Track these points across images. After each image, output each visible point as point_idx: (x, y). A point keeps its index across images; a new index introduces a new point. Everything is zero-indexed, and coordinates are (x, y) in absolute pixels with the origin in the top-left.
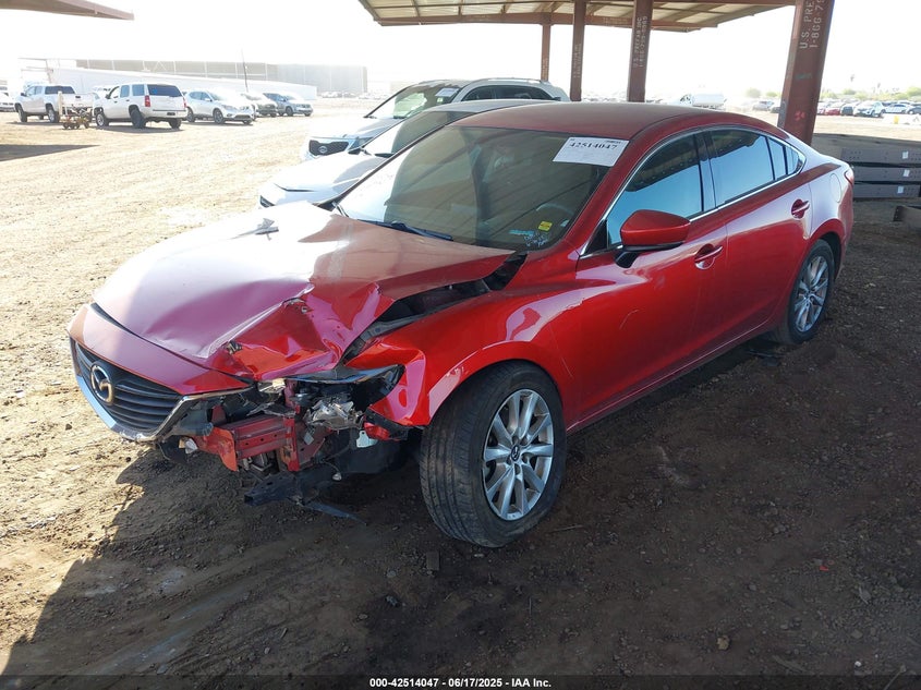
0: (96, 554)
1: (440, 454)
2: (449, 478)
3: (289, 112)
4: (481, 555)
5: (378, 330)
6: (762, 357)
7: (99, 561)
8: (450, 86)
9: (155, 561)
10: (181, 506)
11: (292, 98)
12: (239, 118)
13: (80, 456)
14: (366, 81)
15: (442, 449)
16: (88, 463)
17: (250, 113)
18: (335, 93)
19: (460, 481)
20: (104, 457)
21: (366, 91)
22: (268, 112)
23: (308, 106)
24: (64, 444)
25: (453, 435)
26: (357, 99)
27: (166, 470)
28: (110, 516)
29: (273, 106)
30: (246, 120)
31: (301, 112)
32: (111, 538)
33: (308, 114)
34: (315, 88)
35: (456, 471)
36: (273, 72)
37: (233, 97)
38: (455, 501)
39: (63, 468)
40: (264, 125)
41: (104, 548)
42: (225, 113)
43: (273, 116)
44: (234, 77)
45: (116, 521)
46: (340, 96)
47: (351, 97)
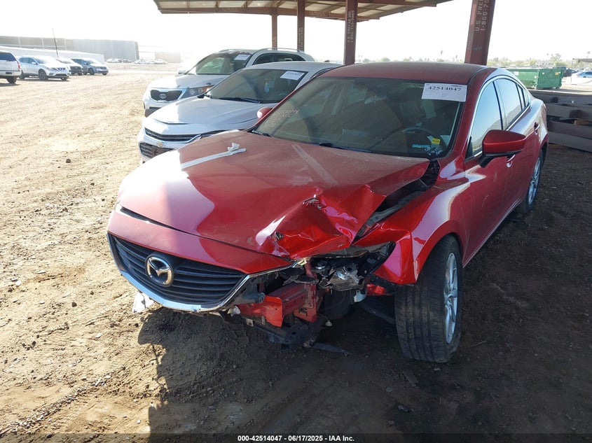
0: (162, 401)
1: (416, 303)
2: (425, 319)
3: (92, 72)
4: (439, 369)
5: (377, 218)
6: (515, 222)
7: (167, 406)
8: (243, 53)
9: (210, 400)
10: (202, 357)
11: (93, 63)
12: (58, 76)
13: (97, 326)
14: (137, 52)
15: (417, 299)
16: (106, 330)
17: (67, 72)
18: (117, 60)
19: (434, 321)
20: (116, 325)
21: (138, 59)
22: (75, 71)
23: (105, 68)
24: (79, 318)
25: (425, 289)
26: (133, 64)
27: (172, 330)
28: (153, 370)
29: (79, 68)
30: (63, 78)
31: (100, 72)
32: (165, 386)
33: (105, 73)
34: (103, 56)
35: (431, 313)
36: (70, 45)
37: (51, 61)
38: (429, 334)
39: (90, 336)
40: (75, 81)
41: (163, 395)
42: (48, 73)
43: (80, 74)
44: (42, 48)
45: (160, 373)
46: (120, 62)
47: (128, 62)
